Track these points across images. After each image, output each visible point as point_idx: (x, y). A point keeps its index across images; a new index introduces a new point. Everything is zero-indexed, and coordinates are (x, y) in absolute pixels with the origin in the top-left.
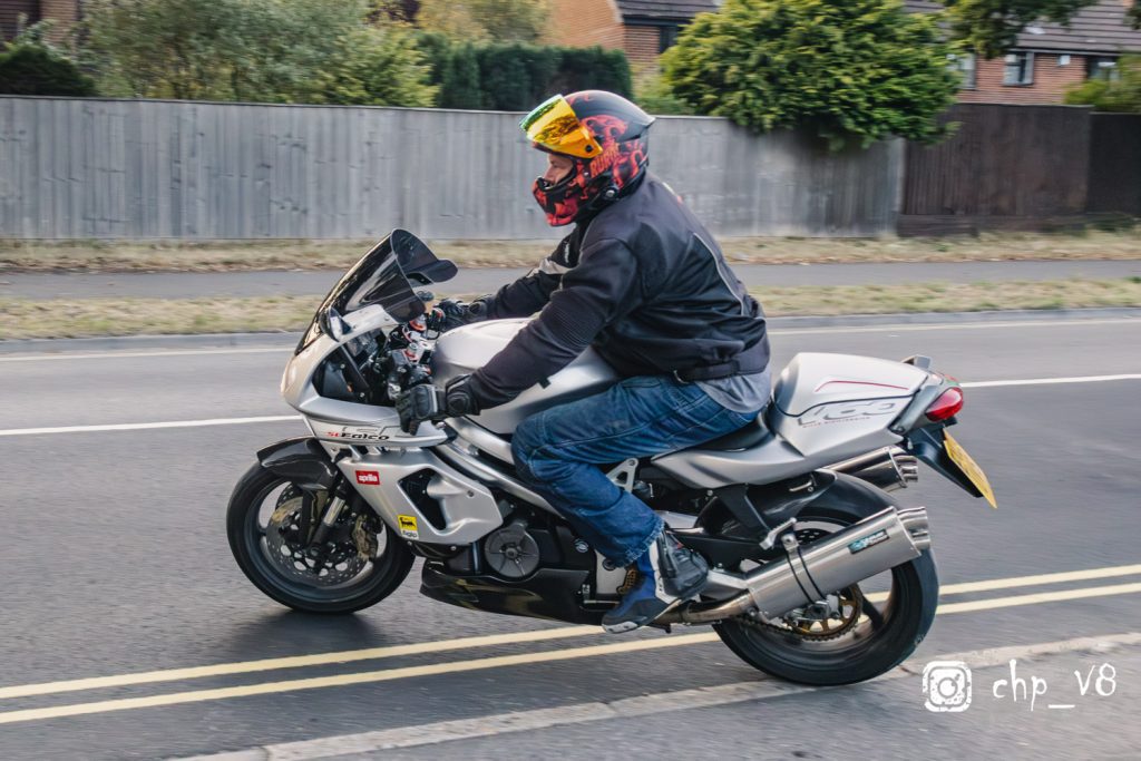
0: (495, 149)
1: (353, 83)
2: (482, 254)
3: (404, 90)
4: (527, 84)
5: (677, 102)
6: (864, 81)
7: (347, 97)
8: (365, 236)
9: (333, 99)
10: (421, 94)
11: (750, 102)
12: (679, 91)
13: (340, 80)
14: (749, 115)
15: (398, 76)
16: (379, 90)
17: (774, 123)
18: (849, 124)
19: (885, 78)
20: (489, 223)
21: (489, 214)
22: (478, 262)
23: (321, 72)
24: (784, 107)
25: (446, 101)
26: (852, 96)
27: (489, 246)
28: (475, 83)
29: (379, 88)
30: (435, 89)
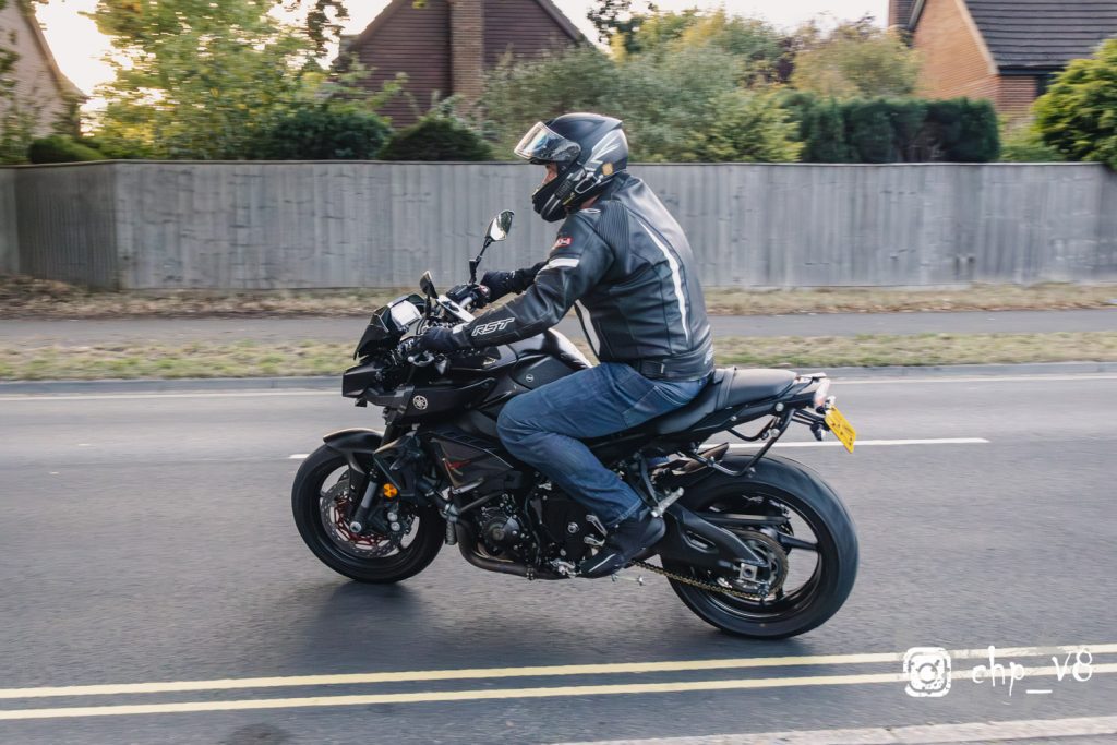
0: (859, 201)
1: (722, 142)
2: (843, 299)
3: (770, 147)
4: (891, 136)
5: (1047, 149)
7: (717, 155)
8: (734, 283)
9: (704, 157)
10: (787, 150)
12: (1049, 138)
13: (711, 139)
15: (763, 134)
16: (746, 147)
20: (853, 269)
21: (853, 261)
22: (839, 307)
23: (692, 132)
25: (811, 156)
27: (853, 292)
28: (841, 138)
29: (748, 146)
30: (800, 145)
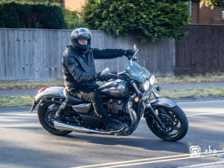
6: (151, 16)
11: (111, 25)
14: (111, 30)
17: (120, 32)
18: (147, 32)
19: (159, 15)
20: (5, 73)
21: (5, 70)
24: (124, 26)
26: (147, 22)
